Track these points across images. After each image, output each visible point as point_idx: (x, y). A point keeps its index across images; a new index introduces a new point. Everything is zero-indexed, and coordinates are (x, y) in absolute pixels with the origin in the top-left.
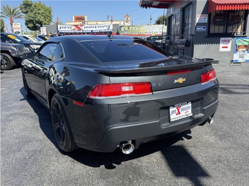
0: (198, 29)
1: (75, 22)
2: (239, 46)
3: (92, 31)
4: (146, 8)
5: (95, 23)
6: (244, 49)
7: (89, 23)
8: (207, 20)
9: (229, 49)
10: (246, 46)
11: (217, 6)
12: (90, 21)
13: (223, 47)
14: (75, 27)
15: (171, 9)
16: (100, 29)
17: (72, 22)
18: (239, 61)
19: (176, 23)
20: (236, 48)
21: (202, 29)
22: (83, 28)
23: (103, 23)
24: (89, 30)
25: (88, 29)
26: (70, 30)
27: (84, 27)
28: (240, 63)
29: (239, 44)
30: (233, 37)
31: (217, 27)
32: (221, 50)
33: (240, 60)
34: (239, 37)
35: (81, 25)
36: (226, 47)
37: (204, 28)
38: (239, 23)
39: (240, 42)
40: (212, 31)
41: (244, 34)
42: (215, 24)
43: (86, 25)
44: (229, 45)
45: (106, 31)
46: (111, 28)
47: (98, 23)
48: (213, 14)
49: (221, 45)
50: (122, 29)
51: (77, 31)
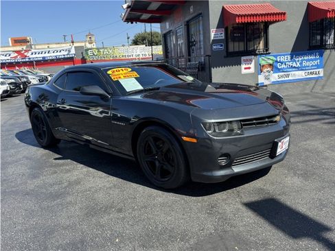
0: (214, 47)
1: (13, 46)
2: (263, 66)
3: (44, 58)
4: (132, 23)
5: (46, 46)
6: (269, 69)
7: (37, 47)
8: (223, 35)
9: (252, 70)
10: (271, 65)
11: (237, 18)
12: (38, 45)
13: (245, 68)
14: (16, 54)
15: (167, 24)
16: (55, 54)
17: (9, 46)
18: (265, 84)
19: (178, 42)
20: (260, 69)
21: (219, 47)
22: (29, 54)
23: (58, 46)
24: (39, 57)
25: (37, 55)
26: (9, 58)
27: (30, 52)
28: (266, 86)
29: (263, 63)
30: (256, 55)
31: (236, 44)
32: (244, 71)
33: (266, 82)
34: (262, 54)
35: (26, 51)
36: (249, 68)
37: (222, 46)
38: (259, 37)
39: (263, 60)
40: (231, 49)
41: (267, 50)
42: (234, 40)
43: (33, 51)
44: (252, 65)
45: (66, 56)
46: (73, 51)
47: (51, 46)
48: (230, 28)
49: (243, 66)
50: (89, 53)
51: (19, 59)
